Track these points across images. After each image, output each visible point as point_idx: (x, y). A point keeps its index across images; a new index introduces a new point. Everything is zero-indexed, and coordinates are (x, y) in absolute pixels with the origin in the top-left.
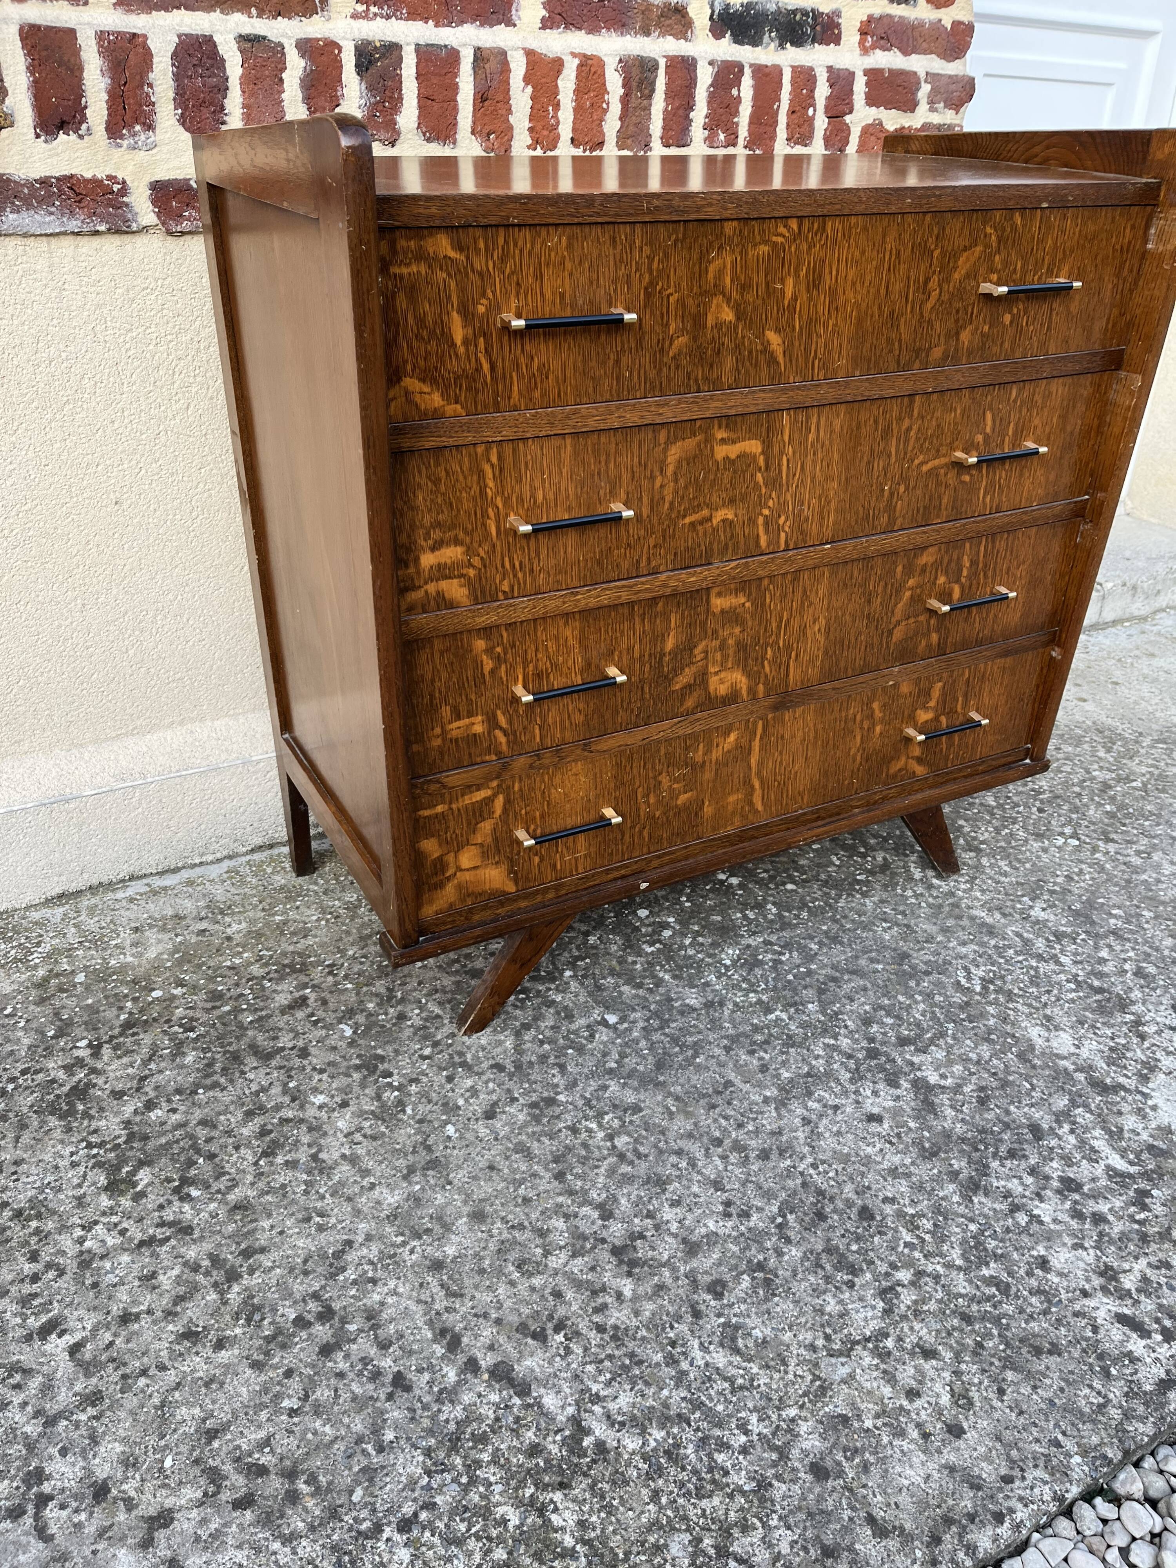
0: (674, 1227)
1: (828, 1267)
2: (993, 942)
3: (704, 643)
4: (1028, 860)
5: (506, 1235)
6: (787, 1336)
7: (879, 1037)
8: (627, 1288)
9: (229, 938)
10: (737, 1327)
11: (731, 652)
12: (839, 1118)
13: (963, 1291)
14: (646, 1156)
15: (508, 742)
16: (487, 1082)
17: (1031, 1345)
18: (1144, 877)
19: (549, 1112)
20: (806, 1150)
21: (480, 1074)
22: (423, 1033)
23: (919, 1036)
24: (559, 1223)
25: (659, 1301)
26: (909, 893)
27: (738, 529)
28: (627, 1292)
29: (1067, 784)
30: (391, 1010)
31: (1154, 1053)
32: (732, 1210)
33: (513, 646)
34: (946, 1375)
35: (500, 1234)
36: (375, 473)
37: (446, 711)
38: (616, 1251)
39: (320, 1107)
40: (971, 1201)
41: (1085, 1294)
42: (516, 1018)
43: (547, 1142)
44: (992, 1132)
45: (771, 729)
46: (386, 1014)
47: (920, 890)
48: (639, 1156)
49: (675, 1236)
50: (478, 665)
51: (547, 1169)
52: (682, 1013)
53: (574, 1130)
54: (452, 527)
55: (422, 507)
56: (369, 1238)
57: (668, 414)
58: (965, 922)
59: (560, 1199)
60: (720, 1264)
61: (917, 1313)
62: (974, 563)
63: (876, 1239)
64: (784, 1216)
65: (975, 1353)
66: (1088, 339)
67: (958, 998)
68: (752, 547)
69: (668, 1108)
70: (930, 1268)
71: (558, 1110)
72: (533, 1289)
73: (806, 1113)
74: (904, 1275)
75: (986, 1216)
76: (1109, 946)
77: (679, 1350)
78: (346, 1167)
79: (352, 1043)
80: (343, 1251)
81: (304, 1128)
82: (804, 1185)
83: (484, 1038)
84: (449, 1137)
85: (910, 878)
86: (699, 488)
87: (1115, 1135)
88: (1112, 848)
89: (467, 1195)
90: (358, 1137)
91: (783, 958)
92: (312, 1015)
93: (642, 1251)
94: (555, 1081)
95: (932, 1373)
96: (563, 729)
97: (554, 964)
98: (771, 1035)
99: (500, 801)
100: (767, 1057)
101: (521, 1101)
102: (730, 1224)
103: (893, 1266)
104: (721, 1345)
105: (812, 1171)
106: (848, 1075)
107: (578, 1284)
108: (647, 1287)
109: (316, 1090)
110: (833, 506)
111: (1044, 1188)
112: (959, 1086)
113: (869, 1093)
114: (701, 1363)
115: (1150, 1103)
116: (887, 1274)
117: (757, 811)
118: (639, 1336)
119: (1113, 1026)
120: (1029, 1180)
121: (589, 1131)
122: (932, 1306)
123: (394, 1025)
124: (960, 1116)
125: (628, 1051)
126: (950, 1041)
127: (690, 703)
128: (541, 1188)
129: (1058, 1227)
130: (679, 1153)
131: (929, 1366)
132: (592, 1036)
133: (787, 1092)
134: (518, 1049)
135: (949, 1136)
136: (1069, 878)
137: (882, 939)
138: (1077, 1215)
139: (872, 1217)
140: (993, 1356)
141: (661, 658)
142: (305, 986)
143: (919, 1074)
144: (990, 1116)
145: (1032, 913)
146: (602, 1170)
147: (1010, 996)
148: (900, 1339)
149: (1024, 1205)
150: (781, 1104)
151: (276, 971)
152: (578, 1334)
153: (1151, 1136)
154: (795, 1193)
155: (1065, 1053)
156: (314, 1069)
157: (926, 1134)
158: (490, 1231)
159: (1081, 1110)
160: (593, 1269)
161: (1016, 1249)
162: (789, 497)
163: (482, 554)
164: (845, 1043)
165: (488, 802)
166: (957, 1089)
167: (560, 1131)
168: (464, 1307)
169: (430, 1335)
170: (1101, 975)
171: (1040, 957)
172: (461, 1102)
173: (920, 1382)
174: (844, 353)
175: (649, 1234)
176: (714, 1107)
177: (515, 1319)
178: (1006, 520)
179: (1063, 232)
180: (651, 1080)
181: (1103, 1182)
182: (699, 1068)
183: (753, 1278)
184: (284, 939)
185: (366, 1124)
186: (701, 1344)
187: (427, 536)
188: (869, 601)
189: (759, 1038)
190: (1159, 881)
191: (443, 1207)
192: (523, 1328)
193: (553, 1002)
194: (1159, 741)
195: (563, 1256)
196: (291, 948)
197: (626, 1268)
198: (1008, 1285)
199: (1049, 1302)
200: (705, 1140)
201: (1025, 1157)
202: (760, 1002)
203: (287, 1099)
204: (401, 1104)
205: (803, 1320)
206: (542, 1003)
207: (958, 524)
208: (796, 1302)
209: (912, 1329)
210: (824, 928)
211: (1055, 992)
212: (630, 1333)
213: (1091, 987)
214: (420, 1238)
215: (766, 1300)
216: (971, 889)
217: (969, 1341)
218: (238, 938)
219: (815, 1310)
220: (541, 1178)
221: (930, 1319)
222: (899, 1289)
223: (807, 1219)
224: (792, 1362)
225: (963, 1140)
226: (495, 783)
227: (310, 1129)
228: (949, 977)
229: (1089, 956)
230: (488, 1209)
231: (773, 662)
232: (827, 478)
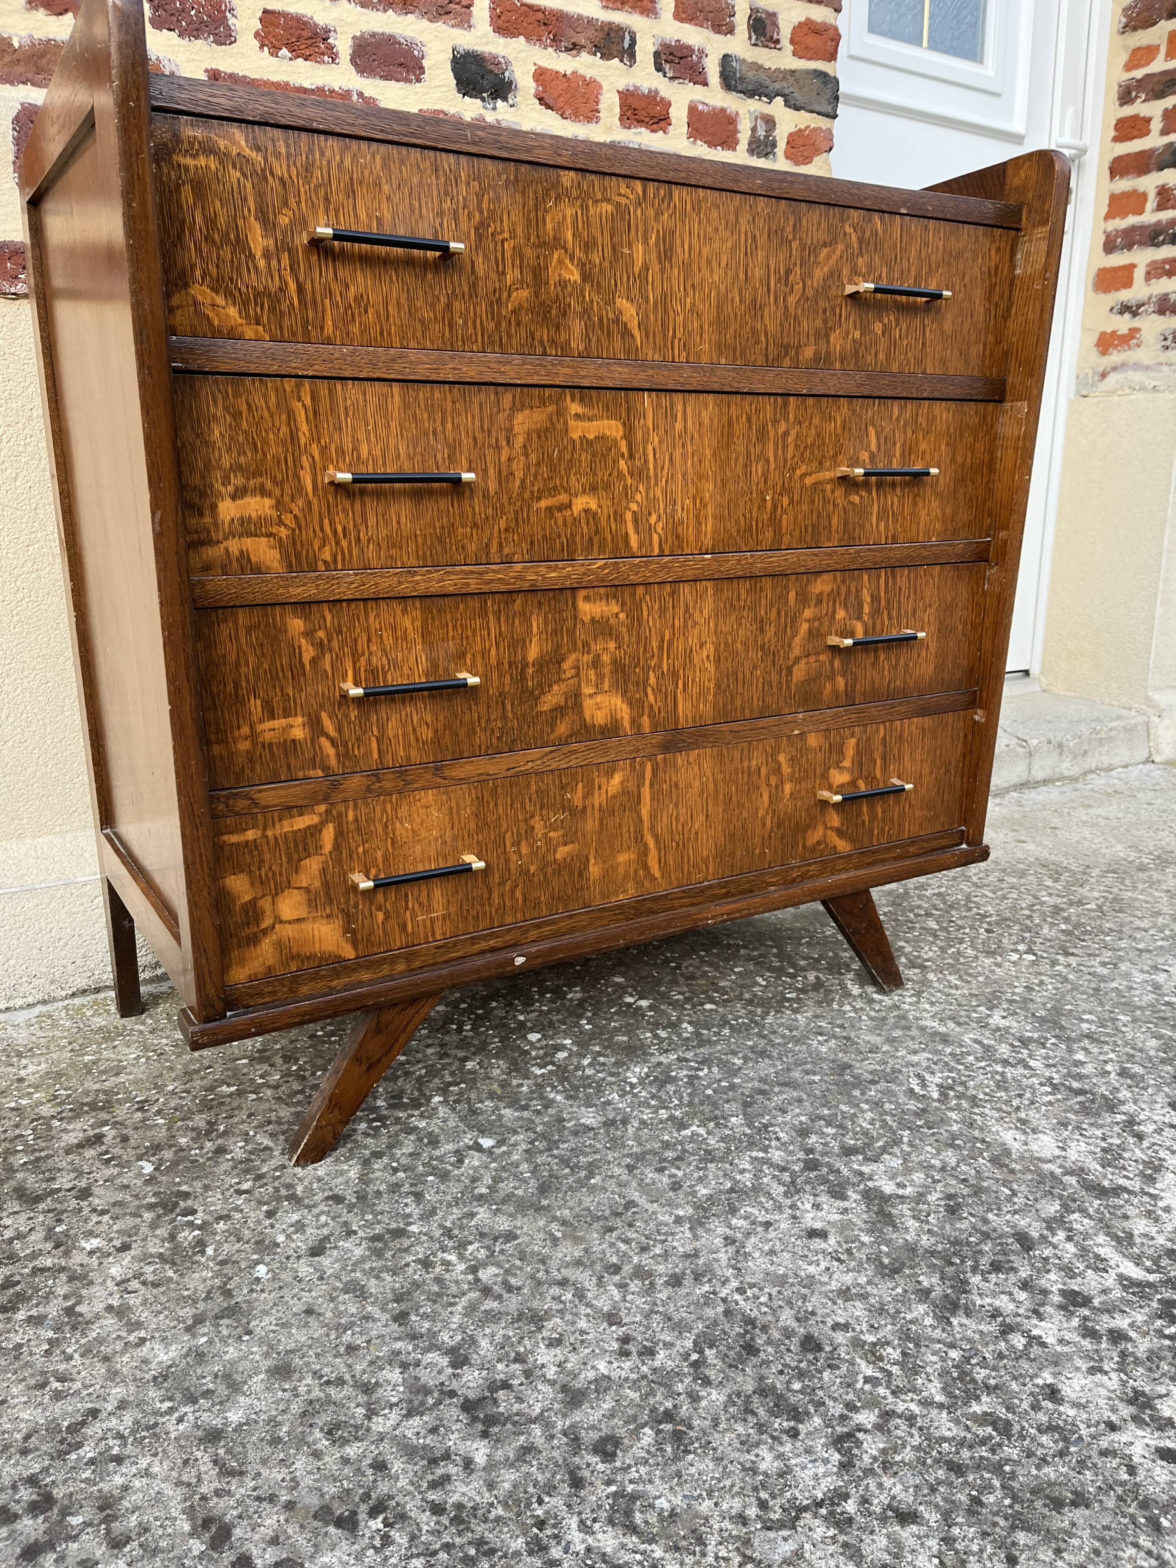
0: (551, 1372)
1: (761, 1412)
2: (948, 1050)
3: (573, 656)
4: (980, 974)
5: (317, 1393)
6: (705, 1506)
7: (819, 1148)
8: (480, 1452)
9: (21, 1080)
10: (634, 1497)
11: (607, 670)
12: (772, 1235)
13: (949, 1434)
14: (519, 1289)
15: (338, 755)
16: (318, 1216)
17: (1047, 1497)
18: (1114, 985)
19: (396, 1244)
20: (730, 1272)
21: (309, 1207)
22: (245, 1167)
23: (868, 1145)
24: (394, 1375)
25: (525, 1468)
26: (847, 1008)
27: (603, 521)
28: (480, 1459)
29: (1014, 908)
30: (209, 1144)
31: (1156, 1152)
32: (632, 1347)
33: (339, 632)
34: (933, 1543)
35: (309, 1392)
36: (150, 374)
37: (255, 706)
38: (468, 1406)
39: (91, 1253)
40: (950, 1324)
41: (1112, 1427)
42: (366, 1147)
43: (389, 1279)
44: (968, 1244)
45: (661, 774)
46: (201, 1148)
47: (859, 1005)
48: (510, 1289)
49: (552, 1383)
50: (295, 651)
51: (384, 1310)
52: (576, 1134)
53: (426, 1264)
54: (257, 473)
55: (219, 444)
56: (123, 1405)
57: (510, 374)
58: (915, 1032)
59: (399, 1345)
60: (612, 1416)
61: (886, 1466)
62: (875, 598)
63: (826, 1375)
64: (701, 1352)
65: (970, 1512)
66: (967, 363)
67: (912, 1105)
68: (621, 545)
69: (551, 1234)
70: (901, 1407)
71: (406, 1242)
72: (345, 1461)
73: (728, 1232)
74: (866, 1418)
75: (969, 1340)
76: (1085, 1049)
77: (549, 1532)
78: (110, 1321)
79: (151, 1180)
80: (83, 1423)
81: (63, 1277)
82: (727, 1313)
83: (322, 1168)
84: (258, 1280)
85: (848, 994)
86: (553, 468)
87: (1123, 1242)
88: (1073, 961)
89: (271, 1347)
90: (135, 1284)
91: (701, 1074)
92: (107, 1152)
93: (505, 1403)
94: (408, 1210)
95: (912, 1542)
96: (407, 746)
97: (420, 1090)
98: (684, 1151)
99: (328, 834)
100: (680, 1174)
101: (361, 1234)
102: (627, 1365)
103: (851, 1407)
104: (611, 1522)
105: (737, 1297)
106: (782, 1189)
107: (410, 1451)
108: (509, 1451)
109: (90, 1234)
110: (710, 510)
111: (1043, 1304)
112: (921, 1195)
113: (808, 1206)
114: (580, 1548)
115: (1161, 1204)
116: (843, 1418)
117: (653, 878)
118: (492, 1516)
119: (1102, 1126)
120: (1023, 1296)
121: (446, 1263)
122: (908, 1455)
123: (208, 1159)
124: (926, 1227)
125: (504, 1175)
126: (906, 1148)
127: (562, 728)
128: (374, 1333)
129: (1066, 1349)
130: (563, 1283)
131: (907, 1534)
132: (460, 1161)
133: (705, 1210)
134: (364, 1179)
135: (914, 1250)
136: (1029, 988)
137: (818, 1053)
138: (1089, 1333)
139: (819, 1348)
140: (996, 1514)
141: (523, 670)
142: (105, 1123)
143: (870, 1184)
144: (963, 1225)
145: (991, 1021)
146: (459, 1308)
147: (974, 1101)
148: (865, 1501)
149: (1019, 1325)
150: (697, 1223)
151: (71, 1110)
152: (403, 1517)
153: (1169, 1240)
154: (715, 1323)
155: (1049, 1156)
156: (94, 1210)
157: (884, 1248)
158: (295, 1389)
159: (1076, 1215)
160: (434, 1430)
161: (1015, 1378)
162: (659, 493)
163: (296, 511)
164: (777, 1155)
165: (315, 831)
166: (920, 1198)
167: (407, 1265)
168: (241, 1489)
169: (187, 1527)
170: (1080, 1077)
171: (1005, 1062)
172: (281, 1238)
173: (897, 1556)
174: (706, 336)
175: (516, 1382)
176: (611, 1230)
177: (314, 1501)
178: (905, 552)
179: (927, 244)
180: (532, 1205)
181: (1117, 1293)
182: (593, 1189)
183: (659, 1432)
184: (89, 1078)
185: (149, 1269)
186: (582, 1522)
187: (226, 481)
188: (762, 630)
189: (670, 1154)
190: (1131, 988)
191: (233, 1363)
192: (324, 1514)
193: (416, 1128)
194: (1108, 872)
195: (394, 1416)
196: (97, 1086)
197: (480, 1427)
198: (1008, 1424)
199: (1066, 1440)
200: (598, 1267)
201: (1014, 1270)
202: (672, 1118)
203: (49, 1246)
204: (200, 1245)
205: (728, 1483)
206: (401, 1130)
207: (852, 550)
208: (718, 1460)
209: (880, 1486)
210: (750, 1043)
211: (1028, 1095)
212: (480, 1513)
213: (1070, 1089)
214: (194, 1401)
215: (676, 1458)
216: (918, 1002)
217: (962, 1497)
218: (32, 1079)
219: (744, 1469)
220: (375, 1320)
221: (905, 1472)
222: (860, 1435)
223: (732, 1354)
224: (712, 1541)
225: (933, 1253)
226: (322, 808)
227: (71, 1279)
228: (901, 1084)
229: (1063, 1059)
230: (297, 1361)
231: (657, 690)
232: (701, 477)
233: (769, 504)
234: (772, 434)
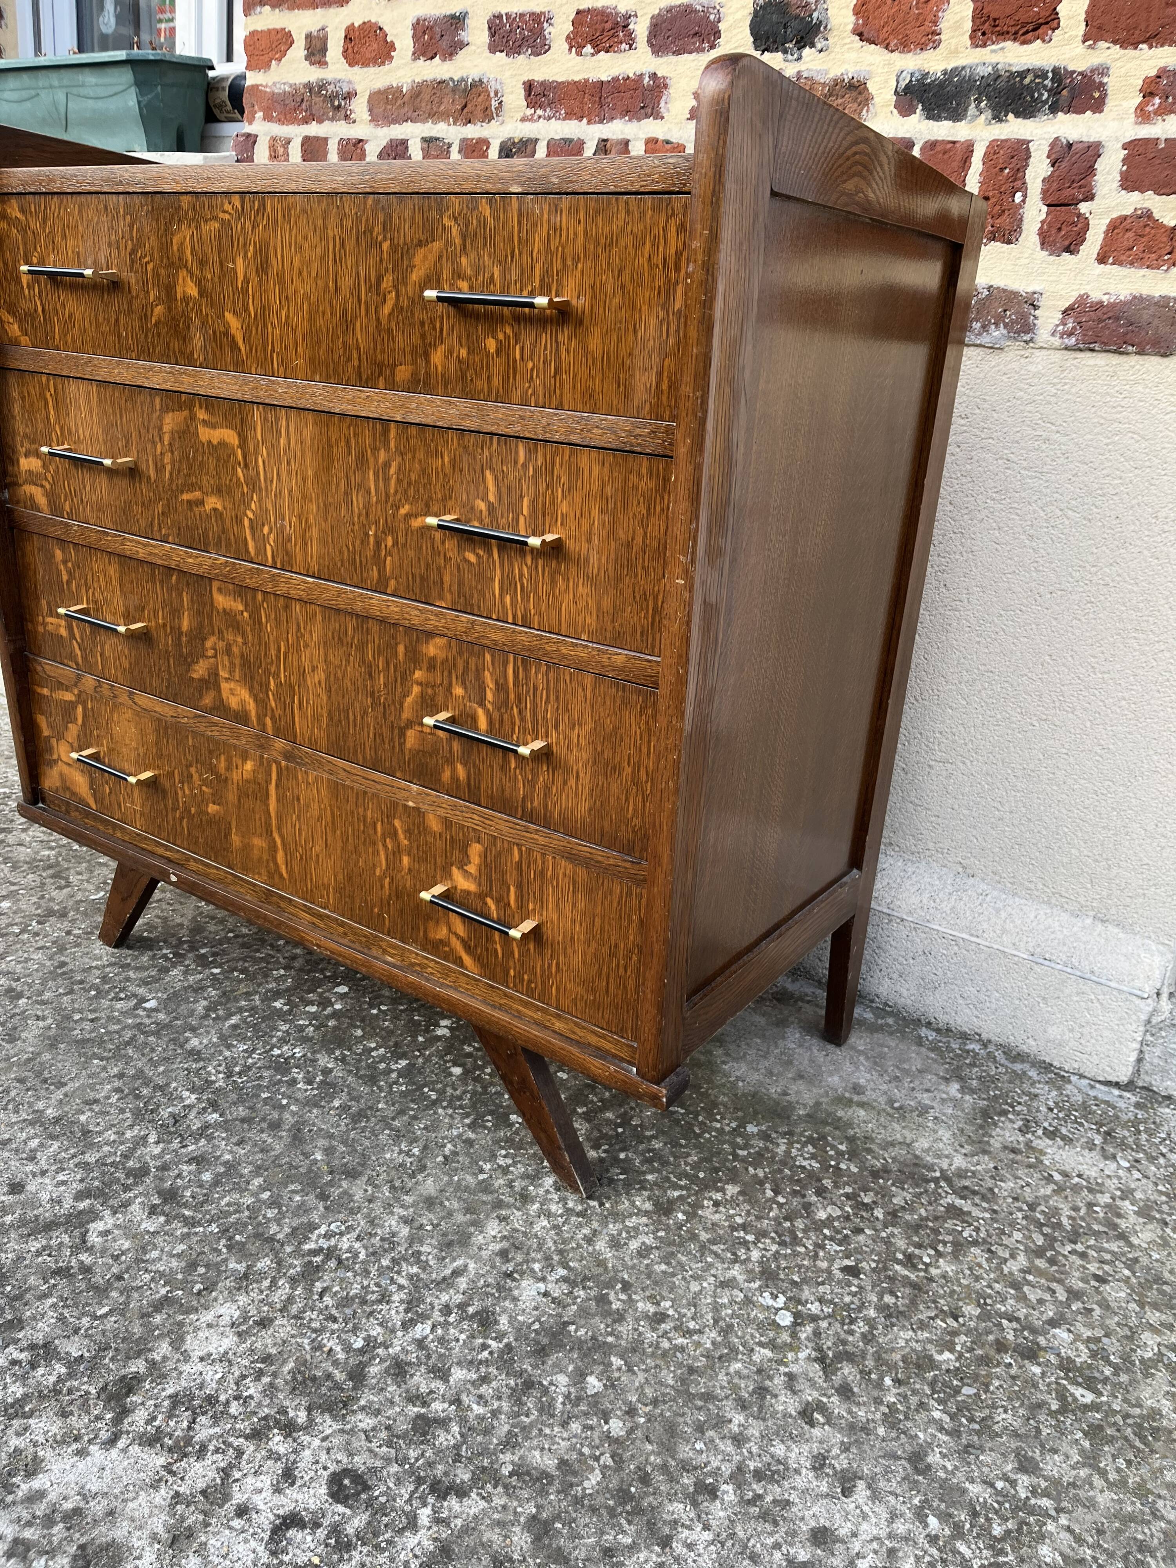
3: (213, 639)
11: (237, 661)
15: (82, 657)
27: (228, 524)
33: (78, 566)
37: (44, 603)
45: (285, 780)
54: (34, 441)
66: (629, 398)
68: (242, 549)
86: (190, 467)
99: (80, 711)
110: (314, 533)
117: (281, 876)
127: (208, 700)
141: (180, 636)
162: (269, 506)
163: (52, 472)
165: (74, 706)
178: (536, 642)
187: (22, 444)
226: (76, 691)
231: (278, 698)
232: (304, 497)
233: (372, 539)
234: (371, 461)
